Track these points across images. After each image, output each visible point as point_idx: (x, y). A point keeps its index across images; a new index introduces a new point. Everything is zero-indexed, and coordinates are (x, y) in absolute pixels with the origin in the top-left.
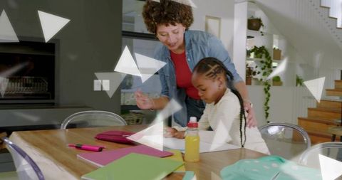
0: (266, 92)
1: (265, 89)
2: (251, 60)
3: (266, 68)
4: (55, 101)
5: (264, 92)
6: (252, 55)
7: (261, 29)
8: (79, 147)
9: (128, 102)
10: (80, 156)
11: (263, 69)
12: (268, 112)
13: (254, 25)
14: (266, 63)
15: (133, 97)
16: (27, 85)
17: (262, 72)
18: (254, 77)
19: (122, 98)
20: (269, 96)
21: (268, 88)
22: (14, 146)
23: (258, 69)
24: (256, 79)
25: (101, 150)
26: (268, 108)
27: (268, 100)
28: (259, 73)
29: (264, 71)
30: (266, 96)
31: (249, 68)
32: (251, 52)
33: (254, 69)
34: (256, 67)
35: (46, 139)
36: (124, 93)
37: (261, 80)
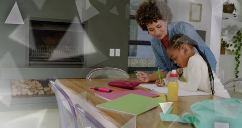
0: (237, 60)
1: (236, 58)
2: (226, 35)
3: (237, 42)
4: (84, 63)
5: (235, 60)
6: (226, 32)
7: (234, 12)
8: (96, 89)
9: (133, 65)
10: (97, 94)
11: (234, 42)
12: (237, 75)
13: (229, 9)
14: (237, 38)
15: (136, 61)
16: (66, 52)
17: (234, 45)
18: (227, 48)
19: (129, 61)
20: (239, 63)
21: (239, 57)
22: (55, 85)
23: (231, 43)
24: (229, 50)
25: (111, 91)
26: (238, 72)
27: (238, 66)
28: (231, 45)
29: (235, 44)
30: (237, 63)
31: (224, 42)
32: (226, 29)
33: (228, 43)
34: (229, 41)
35: (76, 84)
36: (131, 59)
37: (233, 50)
